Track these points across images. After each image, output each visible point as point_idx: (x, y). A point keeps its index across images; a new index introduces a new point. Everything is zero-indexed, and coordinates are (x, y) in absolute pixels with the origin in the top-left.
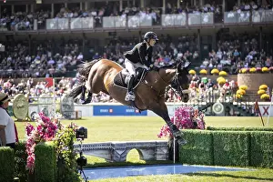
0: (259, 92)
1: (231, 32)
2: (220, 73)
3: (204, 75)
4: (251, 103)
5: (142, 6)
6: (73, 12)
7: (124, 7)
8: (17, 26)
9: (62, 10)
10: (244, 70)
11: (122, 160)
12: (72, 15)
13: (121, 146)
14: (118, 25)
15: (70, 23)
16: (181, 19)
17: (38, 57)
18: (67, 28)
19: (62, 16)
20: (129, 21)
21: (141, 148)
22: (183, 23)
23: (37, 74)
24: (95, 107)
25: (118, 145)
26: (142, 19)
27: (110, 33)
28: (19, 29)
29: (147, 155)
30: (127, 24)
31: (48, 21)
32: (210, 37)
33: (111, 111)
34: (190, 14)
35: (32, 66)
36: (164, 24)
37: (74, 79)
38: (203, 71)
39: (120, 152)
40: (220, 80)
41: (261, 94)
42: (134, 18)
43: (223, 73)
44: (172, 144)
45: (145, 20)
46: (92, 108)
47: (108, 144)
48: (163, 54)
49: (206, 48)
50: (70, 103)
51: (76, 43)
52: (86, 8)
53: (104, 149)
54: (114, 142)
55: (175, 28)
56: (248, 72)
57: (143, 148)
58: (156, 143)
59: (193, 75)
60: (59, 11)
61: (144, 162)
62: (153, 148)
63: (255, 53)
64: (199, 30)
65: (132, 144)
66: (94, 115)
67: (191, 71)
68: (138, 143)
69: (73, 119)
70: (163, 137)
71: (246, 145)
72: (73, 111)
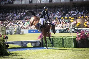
0: (84, 25)
1: (76, 5)
2: (72, 18)
3: (66, 19)
4: (81, 28)
8: (3, 3)
10: (79, 17)
11: (26, 46)
13: (25, 42)
14: (38, 2)
15: (21, 2)
17: (11, 13)
20: (41, 1)
22: (60, 2)
23: (10, 19)
24: (29, 30)
25: (24, 42)
27: (35, 5)
28: (4, 4)
29: (34, 45)
31: (14, 1)
32: (69, 6)
35: (9, 16)
36: (53, 2)
37: (23, 21)
38: (66, 18)
39: (25, 44)
40: (71, 21)
41: (85, 25)
43: (73, 18)
44: (41, 41)
46: (28, 30)
48: (53, 12)
49: (67, 10)
50: (20, 29)
51: (23, 9)
54: (23, 41)
55: (57, 3)
56: (81, 18)
59: (63, 19)
62: (35, 42)
63: (84, 11)
64: (65, 4)
65: (29, 41)
66: (29, 33)
67: (62, 18)
68: (31, 41)
69: (21, 34)
70: (39, 39)
71: (62, 41)
72: (21, 32)
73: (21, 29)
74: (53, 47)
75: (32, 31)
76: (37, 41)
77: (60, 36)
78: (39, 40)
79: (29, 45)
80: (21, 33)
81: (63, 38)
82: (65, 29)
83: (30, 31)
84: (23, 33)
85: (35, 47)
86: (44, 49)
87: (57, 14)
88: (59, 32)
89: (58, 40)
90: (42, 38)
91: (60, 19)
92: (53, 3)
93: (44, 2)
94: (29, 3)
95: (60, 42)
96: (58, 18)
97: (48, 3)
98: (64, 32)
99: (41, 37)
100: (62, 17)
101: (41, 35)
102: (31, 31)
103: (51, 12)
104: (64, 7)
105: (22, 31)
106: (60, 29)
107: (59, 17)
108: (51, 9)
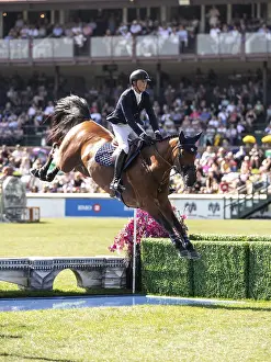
5: (164, 18)
6: (38, 28)
7: (130, 20)
9: (19, 23)
11: (46, 286)
12: (36, 33)
13: (43, 264)
14: (118, 52)
15: (31, 47)
16: (233, 44)
18: (26, 56)
19: (18, 35)
20: (138, 46)
21: (79, 267)
22: (236, 50)
26: (162, 43)
27: (105, 68)
29: (89, 280)
30: (134, 50)
33: (97, 208)
34: (247, 34)
36: (202, 51)
37: (37, 149)
39: (43, 274)
42: (147, 41)
44: (131, 262)
45: (167, 43)
47: (23, 262)
48: (198, 107)
50: (18, 193)
51: (42, 83)
52: (62, 22)
53: (16, 269)
54: (32, 259)
55: (221, 59)
57: (82, 269)
58: (105, 260)
59: (252, 145)
60: (13, 25)
61: (83, 290)
62: (99, 268)
64: (265, 63)
65: (63, 261)
66: (67, 214)
67: (248, 138)
68: (74, 261)
69: (23, 222)
70: (118, 251)
71: (242, 263)
72: (24, 207)
73: (24, 196)
74: (192, 295)
75: (87, 208)
76: (111, 260)
77: (231, 236)
78: (121, 254)
79: (65, 281)
80: (27, 218)
81: (247, 249)
82: (264, 197)
83: (72, 208)
84: (35, 217)
85: (97, 292)
86: (146, 307)
87: (221, 115)
88: (228, 215)
89: (221, 259)
90: (138, 247)
91: (236, 142)
92: (199, 59)
93: (150, 49)
94: (69, 54)
95: (233, 270)
96: (224, 137)
97: (174, 59)
98: (259, 213)
99: (128, 239)
100: (245, 132)
101: (130, 229)
102: (80, 208)
103: (189, 103)
104: (260, 78)
105: (30, 204)
106: (236, 196)
107: (234, 132)
108: (190, 89)
